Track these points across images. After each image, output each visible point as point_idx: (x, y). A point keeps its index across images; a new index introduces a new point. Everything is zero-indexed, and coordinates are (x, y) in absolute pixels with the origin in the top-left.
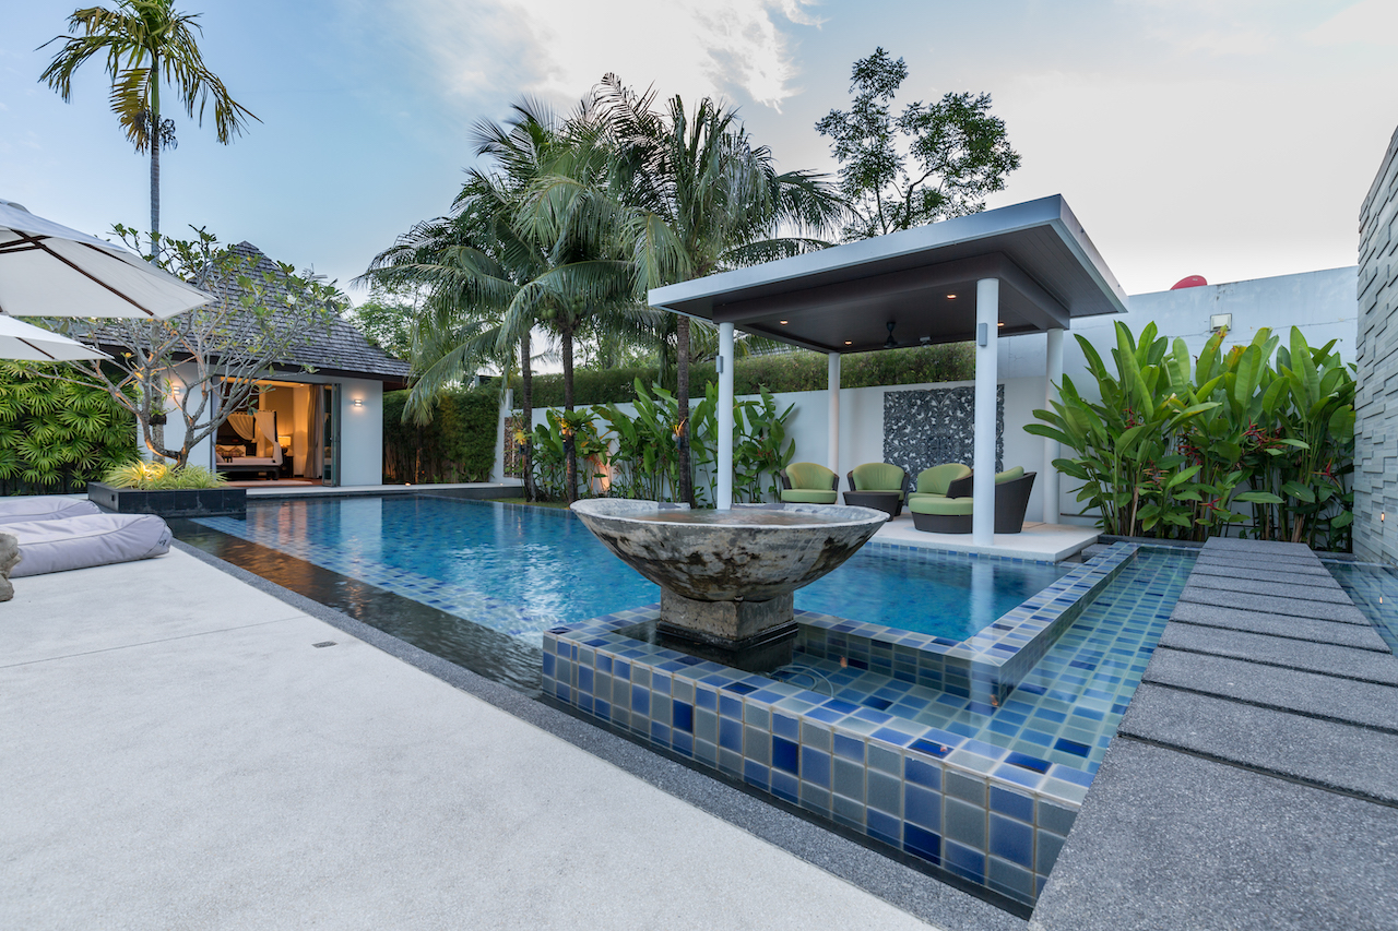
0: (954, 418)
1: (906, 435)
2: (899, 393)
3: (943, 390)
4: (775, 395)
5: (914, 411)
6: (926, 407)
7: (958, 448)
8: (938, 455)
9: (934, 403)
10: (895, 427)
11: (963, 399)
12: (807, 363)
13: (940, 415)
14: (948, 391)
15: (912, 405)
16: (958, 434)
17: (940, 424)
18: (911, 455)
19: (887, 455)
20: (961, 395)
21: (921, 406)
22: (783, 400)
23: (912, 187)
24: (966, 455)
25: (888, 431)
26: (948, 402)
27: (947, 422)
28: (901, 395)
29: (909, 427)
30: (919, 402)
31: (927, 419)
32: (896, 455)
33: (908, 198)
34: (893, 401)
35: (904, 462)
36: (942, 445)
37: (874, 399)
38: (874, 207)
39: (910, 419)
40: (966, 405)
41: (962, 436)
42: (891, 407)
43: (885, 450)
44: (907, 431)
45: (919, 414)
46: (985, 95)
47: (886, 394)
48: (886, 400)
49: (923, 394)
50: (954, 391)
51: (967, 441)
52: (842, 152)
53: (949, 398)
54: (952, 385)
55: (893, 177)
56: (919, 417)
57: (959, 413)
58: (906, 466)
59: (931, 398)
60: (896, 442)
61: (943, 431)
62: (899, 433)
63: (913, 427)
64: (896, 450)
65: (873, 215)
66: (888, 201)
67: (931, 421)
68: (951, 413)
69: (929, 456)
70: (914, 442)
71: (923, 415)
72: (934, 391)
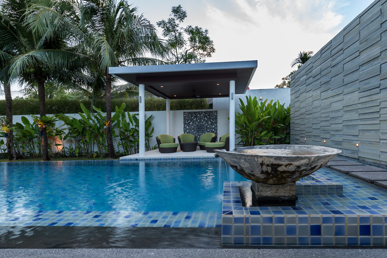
0: (204, 120)
1: (190, 125)
2: (188, 112)
3: (201, 112)
5: (193, 118)
6: (196, 116)
7: (205, 128)
8: (200, 130)
9: (198, 115)
10: (187, 123)
11: (207, 114)
13: (200, 119)
14: (202, 112)
15: (192, 116)
16: (205, 124)
17: (200, 121)
18: (192, 131)
19: (185, 131)
20: (206, 113)
21: (195, 116)
24: (208, 130)
25: (185, 124)
26: (202, 115)
27: (202, 121)
28: (189, 113)
29: (191, 123)
30: (194, 115)
31: (197, 120)
32: (187, 131)
34: (187, 115)
36: (201, 128)
37: (180, 114)
39: (192, 120)
40: (208, 116)
41: (207, 125)
42: (186, 117)
43: (184, 129)
44: (191, 124)
45: (194, 119)
46: (207, 30)
47: (184, 112)
48: (184, 114)
49: (195, 113)
50: (204, 112)
51: (208, 126)
52: (165, 35)
53: (203, 114)
54: (203, 110)
56: (194, 120)
57: (206, 118)
59: (198, 114)
60: (187, 127)
61: (201, 124)
63: (193, 123)
64: (187, 129)
67: (198, 121)
68: (203, 118)
69: (197, 131)
70: (193, 127)
71: (195, 119)
72: (199, 112)
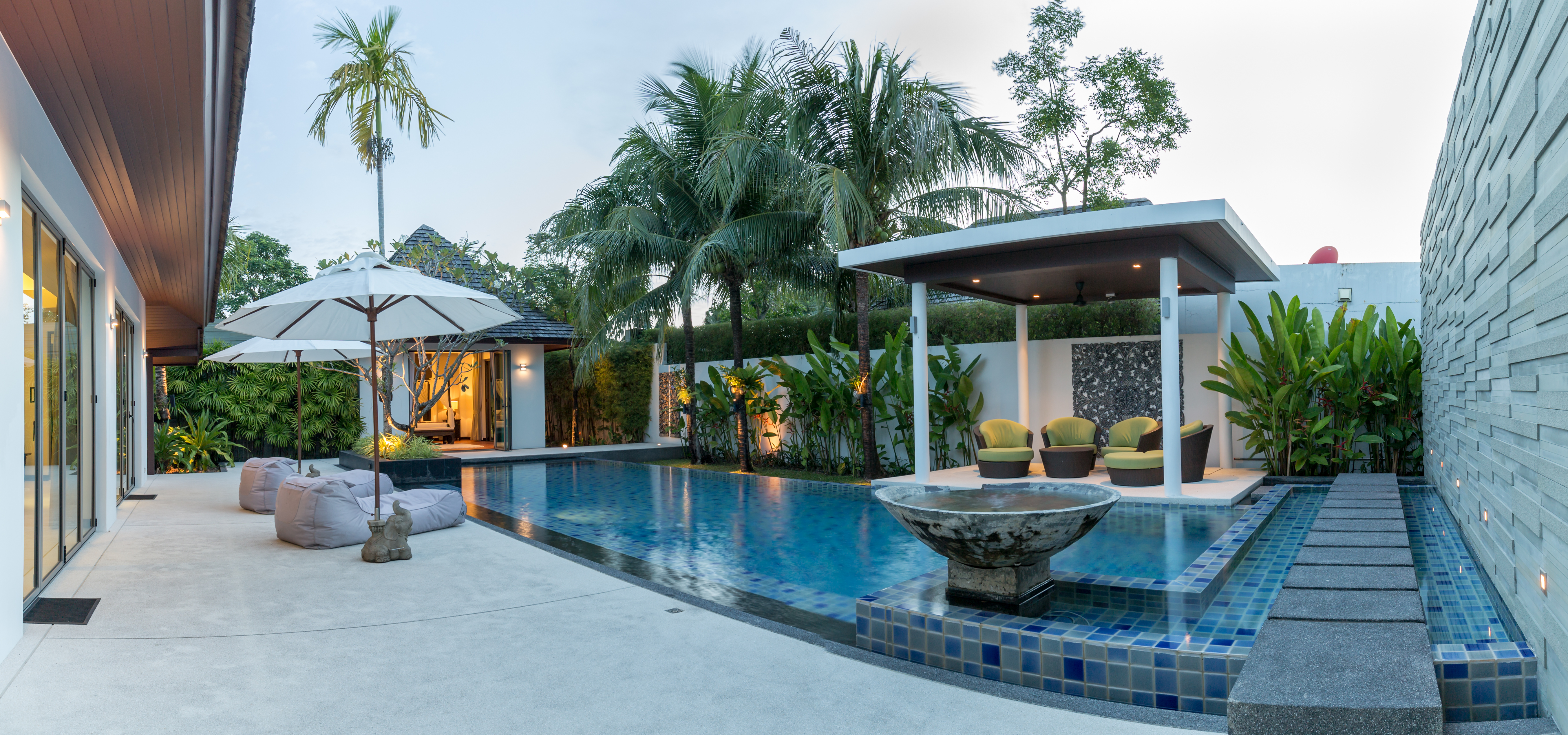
0: (1139, 371)
1: (1094, 387)
2: (1086, 345)
3: (1128, 344)
4: (959, 346)
5: (1101, 364)
6: (1112, 360)
7: (1143, 400)
8: (1125, 406)
9: (1120, 356)
10: (1083, 380)
11: (1146, 351)
12: (992, 312)
13: (1126, 368)
14: (1132, 345)
15: (1099, 358)
16: (1143, 386)
17: (1126, 377)
18: (1100, 408)
19: (1077, 407)
20: (1145, 347)
21: (1107, 359)
22: (968, 352)
23: (1091, 137)
24: (1155, 408)
25: (1077, 383)
26: (1132, 356)
27: (1133, 375)
28: (1089, 348)
29: (1097, 380)
30: (1106, 355)
31: (1114, 372)
33: (1088, 147)
34: (1081, 354)
35: (1094, 414)
36: (1129, 397)
37: (1061, 352)
38: (1054, 154)
39: (1098, 371)
40: (1149, 358)
41: (1146, 388)
42: (1079, 360)
43: (1074, 404)
44: (1095, 383)
45: (1107, 367)
47: (1074, 347)
48: (1074, 352)
49: (1109, 347)
50: (1137, 345)
51: (1151, 393)
52: (1021, 95)
53: (1134, 352)
54: (1136, 339)
55: (1073, 127)
56: (1107, 370)
57: (1143, 366)
58: (1096, 418)
59: (1117, 352)
60: (1085, 395)
61: (1129, 384)
62: (1088, 386)
63: (1101, 379)
64: (1085, 402)
65: (1054, 163)
66: (1069, 149)
67: (1118, 374)
68: (1136, 366)
69: (1117, 409)
70: (1103, 394)
71: (1110, 368)
72: (1120, 345)
